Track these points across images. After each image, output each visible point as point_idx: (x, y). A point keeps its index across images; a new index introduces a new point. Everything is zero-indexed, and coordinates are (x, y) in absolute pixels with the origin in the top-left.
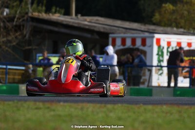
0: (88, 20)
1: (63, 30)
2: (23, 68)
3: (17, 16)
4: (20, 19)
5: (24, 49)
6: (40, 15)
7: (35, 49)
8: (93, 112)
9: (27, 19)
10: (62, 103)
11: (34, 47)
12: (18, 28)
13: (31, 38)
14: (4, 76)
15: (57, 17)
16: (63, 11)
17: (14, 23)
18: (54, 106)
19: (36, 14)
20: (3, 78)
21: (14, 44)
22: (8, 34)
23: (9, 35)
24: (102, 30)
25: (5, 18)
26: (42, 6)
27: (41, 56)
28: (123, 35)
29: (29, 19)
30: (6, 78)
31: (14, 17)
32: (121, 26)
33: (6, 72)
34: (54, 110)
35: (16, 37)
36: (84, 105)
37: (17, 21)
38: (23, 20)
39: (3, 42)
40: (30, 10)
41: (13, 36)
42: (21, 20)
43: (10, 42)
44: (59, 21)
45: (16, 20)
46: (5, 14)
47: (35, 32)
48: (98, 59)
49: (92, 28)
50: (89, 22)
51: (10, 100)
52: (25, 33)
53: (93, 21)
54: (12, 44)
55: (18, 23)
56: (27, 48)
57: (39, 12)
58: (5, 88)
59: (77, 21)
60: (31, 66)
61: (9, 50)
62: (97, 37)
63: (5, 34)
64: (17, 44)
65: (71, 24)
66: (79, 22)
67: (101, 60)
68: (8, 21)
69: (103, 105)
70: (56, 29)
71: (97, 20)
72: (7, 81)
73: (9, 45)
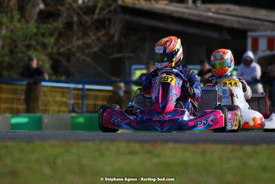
0: (213, 10)
1: (173, 27)
2: (110, 88)
3: (100, 5)
4: (104, 9)
5: (111, 57)
6: (137, 2)
7: (129, 57)
9: (116, 9)
10: (171, 145)
11: (127, 55)
12: (101, 24)
13: (123, 41)
14: (80, 102)
15: (163, 5)
17: (96, 17)
18: (159, 149)
20: (78, 104)
21: (96, 49)
22: (85, 34)
23: (88, 35)
24: (236, 26)
25: (80, 8)
28: (269, 33)
29: (119, 9)
30: (83, 103)
31: (95, 7)
32: (267, 18)
33: (83, 94)
35: (98, 39)
36: (207, 146)
37: (99, 13)
38: (110, 12)
39: (78, 47)
41: (93, 38)
42: (106, 11)
43: (89, 46)
44: (167, 12)
45: (97, 11)
46: (80, 1)
47: (129, 30)
49: (221, 23)
50: (214, 13)
51: (89, 140)
52: (112, 32)
53: (221, 11)
54: (92, 51)
55: (101, 17)
56: (116, 55)
58: (81, 120)
59: (195, 12)
60: (122, 85)
61: (88, 60)
62: (228, 37)
63: (80, 34)
64: (101, 50)
65: (186, 16)
66: (200, 13)
67: (234, 73)
68: (85, 14)
69: (238, 147)
70: (162, 25)
71: (228, 10)
72: (85, 109)
73: (87, 51)
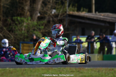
0: (102, 15)
1: (88, 21)
3: (60, 14)
5: (65, 33)
6: (74, 13)
7: (71, 33)
8: (105, 73)
12: (61, 21)
13: (69, 27)
15: (84, 14)
16: (87, 10)
17: (59, 18)
19: (71, 13)
24: (111, 21)
25: (53, 15)
26: (75, 7)
27: (75, 37)
29: (67, 16)
34: (82, 73)
37: (60, 17)
38: (64, 16)
40: (68, 10)
42: (62, 16)
44: (85, 16)
45: (59, 16)
46: (53, 13)
48: (108, 38)
52: (65, 24)
53: (105, 16)
56: (67, 32)
57: (73, 11)
59: (96, 16)
62: (108, 25)
65: (92, 18)
67: (110, 38)
68: (55, 17)
70: (83, 21)
71: (108, 15)
